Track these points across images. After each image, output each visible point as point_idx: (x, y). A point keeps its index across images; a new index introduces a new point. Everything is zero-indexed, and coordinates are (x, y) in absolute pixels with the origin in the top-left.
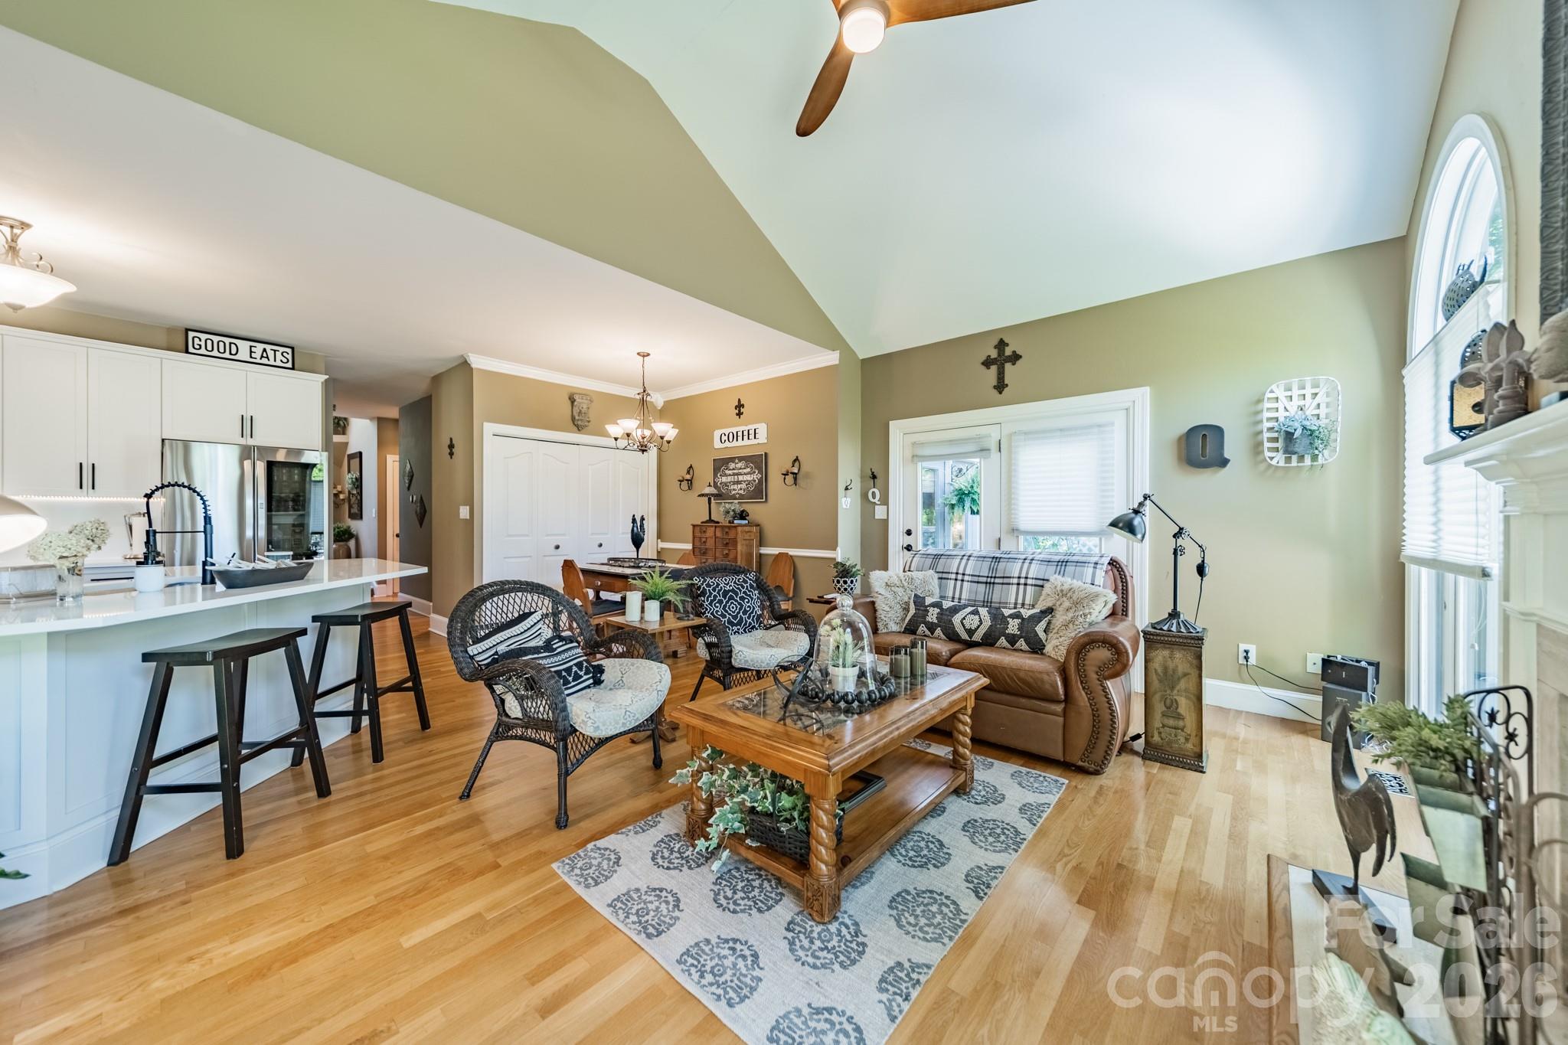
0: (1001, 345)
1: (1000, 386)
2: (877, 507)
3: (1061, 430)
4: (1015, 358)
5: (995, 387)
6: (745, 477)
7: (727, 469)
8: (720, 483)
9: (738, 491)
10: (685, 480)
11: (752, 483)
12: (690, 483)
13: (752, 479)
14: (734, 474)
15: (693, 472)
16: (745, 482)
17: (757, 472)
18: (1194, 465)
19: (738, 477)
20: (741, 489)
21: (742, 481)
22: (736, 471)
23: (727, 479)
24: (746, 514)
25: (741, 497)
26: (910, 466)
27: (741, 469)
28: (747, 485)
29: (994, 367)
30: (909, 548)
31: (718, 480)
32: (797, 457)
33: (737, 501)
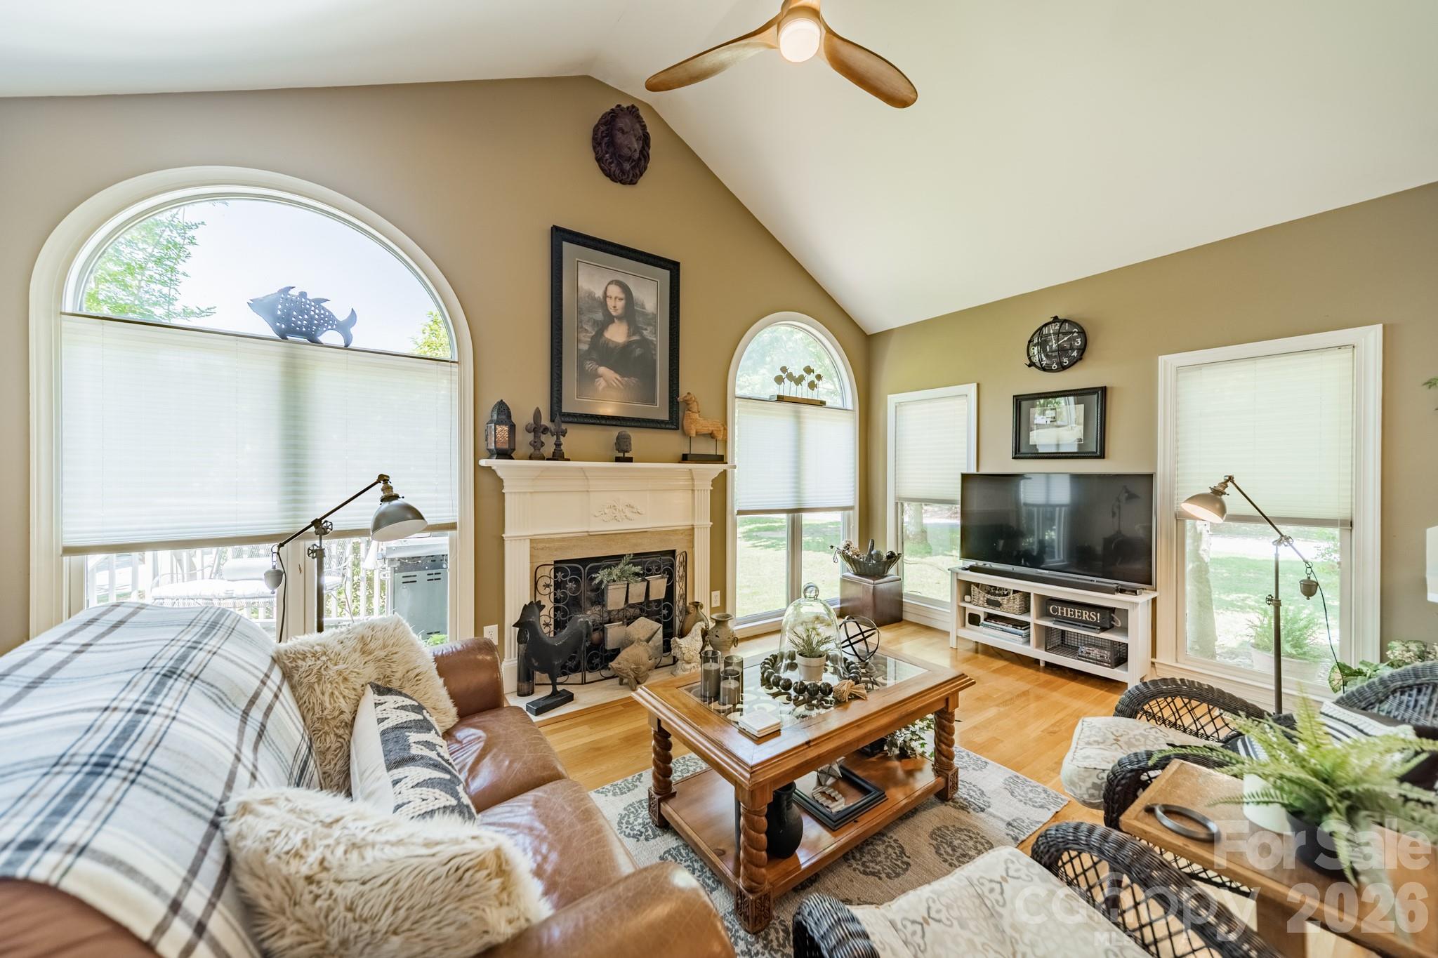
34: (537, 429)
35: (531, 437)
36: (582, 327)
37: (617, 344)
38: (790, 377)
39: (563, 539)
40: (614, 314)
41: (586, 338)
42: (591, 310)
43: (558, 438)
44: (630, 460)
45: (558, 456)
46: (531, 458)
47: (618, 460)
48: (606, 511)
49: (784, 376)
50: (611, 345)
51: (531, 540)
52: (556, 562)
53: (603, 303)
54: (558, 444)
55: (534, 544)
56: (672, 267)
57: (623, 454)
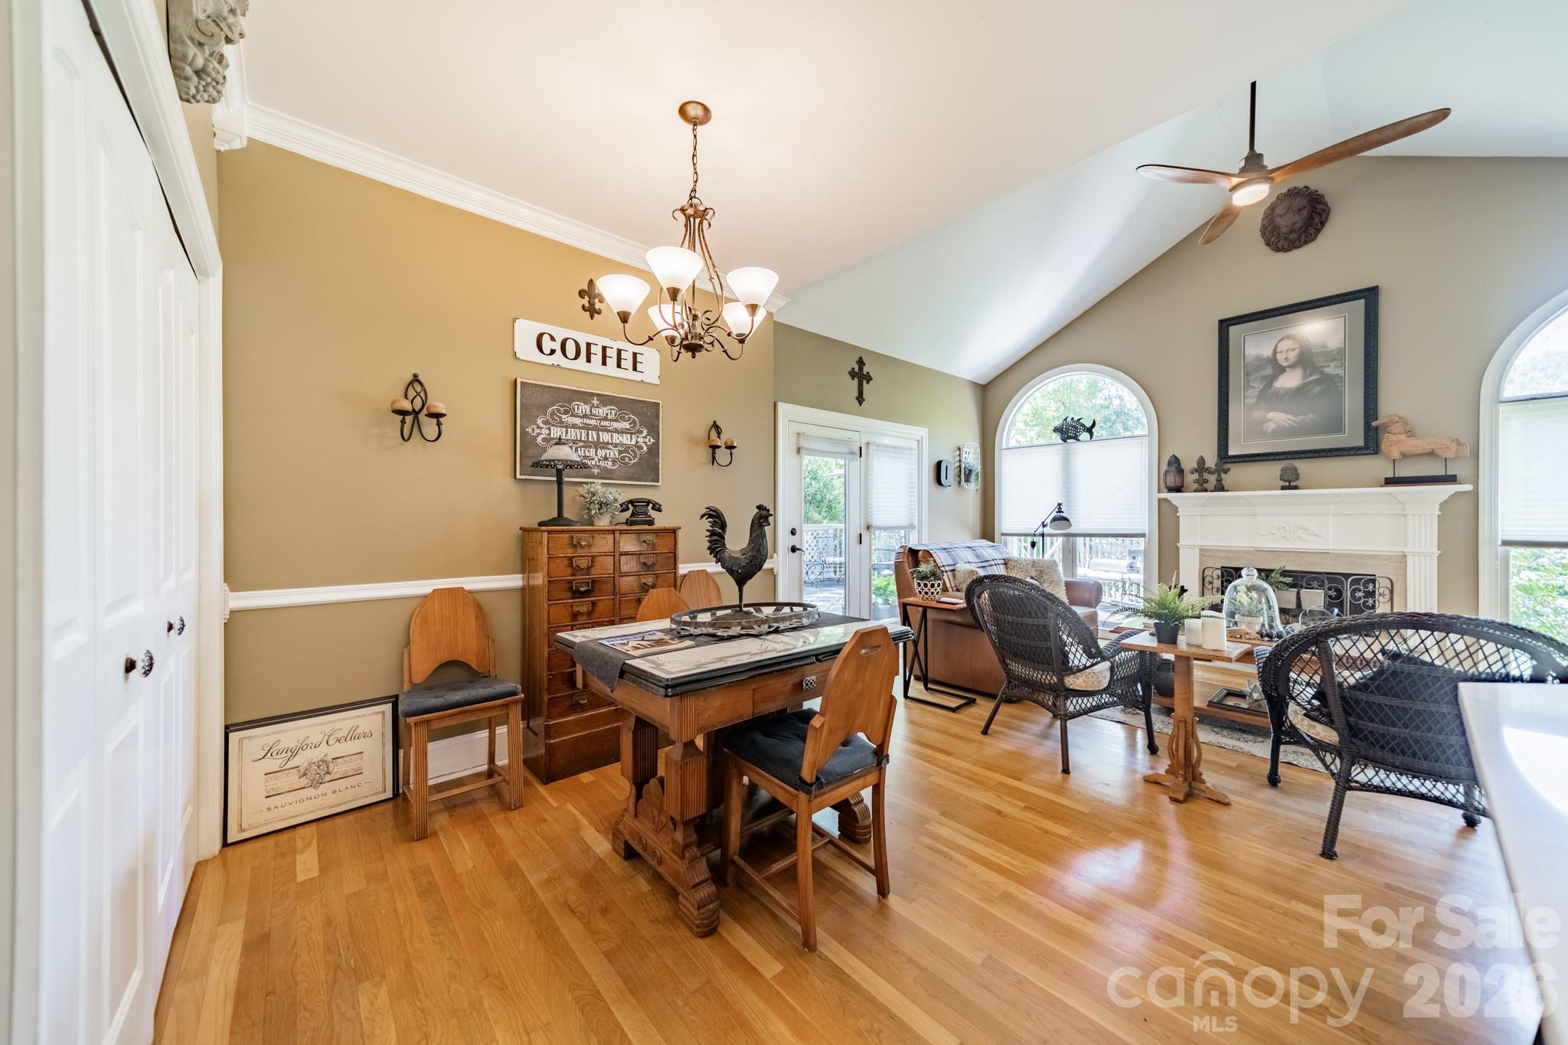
0: (861, 363)
1: (860, 399)
3: (894, 447)
4: (869, 378)
5: (857, 398)
6: (617, 438)
7: (566, 412)
8: (544, 440)
9: (599, 460)
10: (431, 415)
11: (633, 451)
12: (439, 424)
13: (633, 443)
14: (587, 427)
15: (422, 394)
16: (616, 446)
17: (645, 432)
18: (939, 482)
19: (598, 435)
20: (606, 459)
21: (608, 443)
22: (593, 422)
23: (567, 433)
24: (653, 508)
25: (606, 474)
26: (795, 458)
27: (605, 419)
28: (620, 452)
29: (856, 380)
30: (794, 549)
31: (537, 431)
32: (715, 422)
33: (600, 481)
34: (1201, 467)
35: (1196, 476)
36: (1249, 386)
37: (1290, 389)
39: (1229, 551)
40: (1285, 364)
41: (1255, 393)
42: (1258, 369)
43: (1219, 475)
44: (1296, 488)
45: (1220, 487)
46: (1195, 491)
47: (1283, 488)
48: (1274, 532)
50: (1282, 391)
51: (1201, 550)
52: (1222, 567)
53: (1273, 360)
54: (1219, 480)
55: (1203, 552)
56: (1370, 296)
57: (1290, 483)
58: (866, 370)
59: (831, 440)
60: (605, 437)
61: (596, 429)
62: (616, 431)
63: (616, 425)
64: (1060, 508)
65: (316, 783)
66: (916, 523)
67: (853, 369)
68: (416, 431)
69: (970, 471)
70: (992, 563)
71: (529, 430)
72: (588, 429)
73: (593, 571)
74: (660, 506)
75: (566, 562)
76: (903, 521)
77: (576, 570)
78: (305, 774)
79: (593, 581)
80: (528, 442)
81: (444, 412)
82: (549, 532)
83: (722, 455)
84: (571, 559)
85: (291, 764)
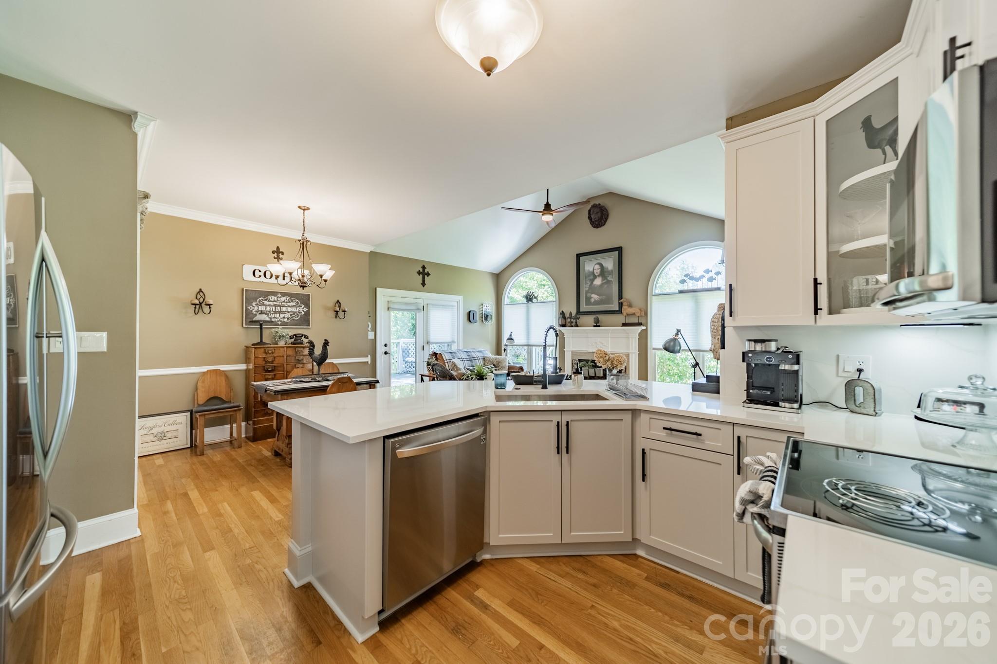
0: (424, 267)
1: (423, 284)
2: (369, 332)
3: (443, 306)
4: (428, 274)
5: (422, 284)
6: (289, 309)
7: (266, 300)
8: (255, 311)
9: (281, 318)
10: (207, 305)
11: (297, 314)
12: (210, 308)
13: (297, 310)
14: (275, 306)
15: (203, 297)
16: (289, 312)
17: (303, 306)
18: (470, 321)
19: (280, 308)
20: (284, 318)
21: (285, 311)
22: (278, 303)
23: (266, 308)
24: (304, 338)
25: (284, 324)
26: (388, 312)
27: (284, 302)
28: (291, 315)
29: (421, 275)
30: (386, 353)
31: (252, 308)
32: (338, 300)
33: (281, 327)
34: (571, 317)
35: (569, 320)
37: (598, 285)
38: (692, 278)
39: (580, 353)
40: (596, 275)
41: (588, 286)
42: (589, 276)
43: (577, 320)
44: (599, 326)
45: (577, 326)
46: (570, 327)
47: (594, 326)
48: (593, 344)
49: (686, 278)
50: (596, 286)
51: (572, 352)
53: (593, 273)
54: (576, 322)
55: (573, 353)
56: (619, 249)
57: (597, 324)
58: (426, 271)
59: (406, 304)
60: (284, 309)
61: (279, 306)
62: (289, 306)
63: (289, 304)
64: (511, 334)
65: (161, 440)
66: (456, 341)
67: (419, 271)
68: (200, 310)
69: (487, 316)
70: (476, 358)
71: (249, 308)
72: (276, 306)
73: (274, 362)
74: (308, 336)
75: (262, 359)
76: (448, 339)
77: (267, 362)
78: (156, 436)
79: (274, 367)
80: (248, 313)
81: (212, 303)
82: (255, 348)
83: (341, 314)
84: (265, 358)
85: (151, 432)
